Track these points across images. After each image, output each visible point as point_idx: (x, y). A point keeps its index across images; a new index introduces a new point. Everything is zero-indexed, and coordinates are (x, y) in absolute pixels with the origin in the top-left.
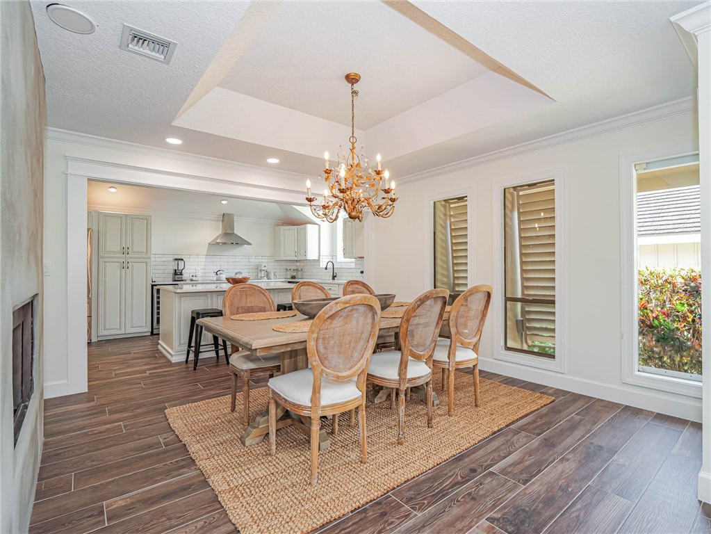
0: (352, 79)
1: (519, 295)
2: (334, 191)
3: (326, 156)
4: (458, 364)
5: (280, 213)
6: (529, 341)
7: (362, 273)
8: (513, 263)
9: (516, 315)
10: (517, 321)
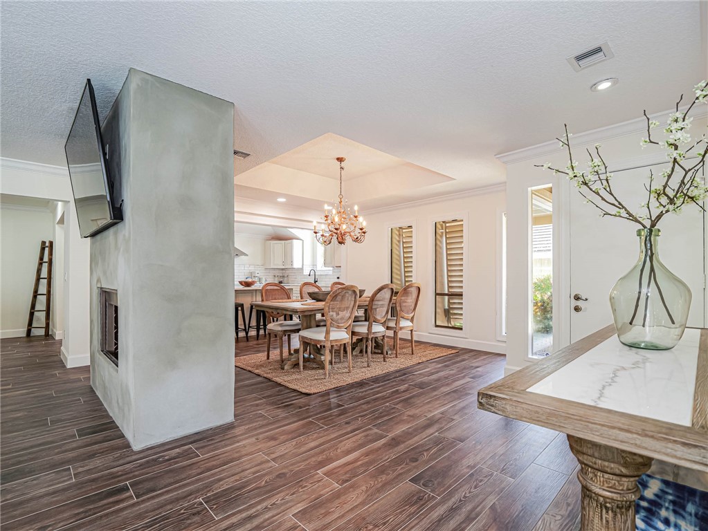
0: (340, 160)
1: (446, 292)
2: (330, 227)
3: (326, 207)
4: (401, 328)
5: (270, 230)
6: (452, 323)
7: (338, 278)
8: (442, 271)
9: (444, 305)
10: (445, 310)
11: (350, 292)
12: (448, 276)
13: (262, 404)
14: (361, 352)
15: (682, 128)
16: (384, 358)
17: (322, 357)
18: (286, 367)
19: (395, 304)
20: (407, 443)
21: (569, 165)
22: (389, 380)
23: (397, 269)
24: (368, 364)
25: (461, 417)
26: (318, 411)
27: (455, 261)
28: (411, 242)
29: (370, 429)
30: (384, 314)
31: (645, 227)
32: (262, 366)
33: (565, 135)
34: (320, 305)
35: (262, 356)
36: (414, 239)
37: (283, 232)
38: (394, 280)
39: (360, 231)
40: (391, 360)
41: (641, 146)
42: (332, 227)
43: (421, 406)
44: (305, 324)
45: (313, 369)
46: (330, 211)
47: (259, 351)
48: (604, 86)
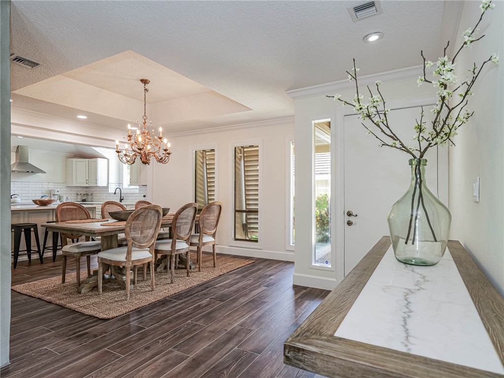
0: (145, 82)
1: (244, 209)
2: (133, 147)
3: (129, 127)
4: (204, 244)
5: (73, 148)
6: (249, 236)
7: (145, 196)
8: (240, 190)
9: (242, 221)
10: (243, 225)
11: (153, 212)
12: (246, 195)
13: (49, 337)
14: (165, 268)
15: (452, 70)
16: (188, 273)
17: (124, 277)
18: (83, 291)
19: (199, 221)
20: (208, 362)
21: (356, 98)
22: (192, 295)
23: (201, 188)
24: (172, 281)
25: (258, 327)
26: (116, 338)
27: (251, 182)
28: (213, 164)
29: (171, 352)
30: (187, 232)
31: (415, 157)
32: (55, 291)
33: (354, 69)
34: (122, 224)
35: (56, 280)
36: (216, 162)
37: (87, 150)
38: (198, 199)
39: (165, 152)
40: (195, 274)
41: (417, 84)
42: (135, 147)
43: (222, 320)
44: (105, 245)
45: (114, 290)
46: (133, 131)
47: (54, 275)
48: (373, 38)
